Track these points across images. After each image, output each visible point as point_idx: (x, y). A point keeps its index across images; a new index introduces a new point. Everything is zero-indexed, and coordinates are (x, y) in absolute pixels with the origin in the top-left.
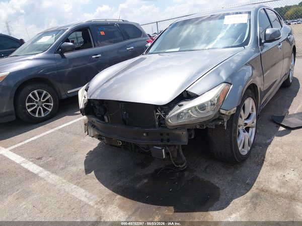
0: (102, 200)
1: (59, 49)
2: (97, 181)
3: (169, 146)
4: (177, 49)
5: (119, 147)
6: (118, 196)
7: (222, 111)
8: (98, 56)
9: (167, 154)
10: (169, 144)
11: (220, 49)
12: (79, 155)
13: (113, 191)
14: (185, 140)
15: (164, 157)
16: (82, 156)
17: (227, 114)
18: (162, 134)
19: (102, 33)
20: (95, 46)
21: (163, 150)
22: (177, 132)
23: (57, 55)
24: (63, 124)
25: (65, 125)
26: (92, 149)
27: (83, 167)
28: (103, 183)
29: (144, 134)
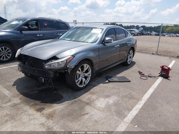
0: (14, 96)
1: (20, 29)
2: (16, 89)
3: (46, 77)
4: (69, 39)
5: (29, 76)
6: (22, 95)
7: (68, 66)
8: (41, 35)
9: (45, 80)
10: (45, 76)
11: (89, 43)
12: (14, 79)
13: (20, 94)
14: (52, 76)
15: (43, 82)
16: (15, 79)
17: (70, 68)
18: (43, 72)
19: (46, 24)
20: (40, 30)
21: (43, 79)
22: (49, 72)
23: (19, 32)
24: (14, 65)
25: (14, 66)
26: (20, 78)
27: (12, 84)
28: (17, 90)
29: (37, 71)
